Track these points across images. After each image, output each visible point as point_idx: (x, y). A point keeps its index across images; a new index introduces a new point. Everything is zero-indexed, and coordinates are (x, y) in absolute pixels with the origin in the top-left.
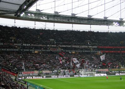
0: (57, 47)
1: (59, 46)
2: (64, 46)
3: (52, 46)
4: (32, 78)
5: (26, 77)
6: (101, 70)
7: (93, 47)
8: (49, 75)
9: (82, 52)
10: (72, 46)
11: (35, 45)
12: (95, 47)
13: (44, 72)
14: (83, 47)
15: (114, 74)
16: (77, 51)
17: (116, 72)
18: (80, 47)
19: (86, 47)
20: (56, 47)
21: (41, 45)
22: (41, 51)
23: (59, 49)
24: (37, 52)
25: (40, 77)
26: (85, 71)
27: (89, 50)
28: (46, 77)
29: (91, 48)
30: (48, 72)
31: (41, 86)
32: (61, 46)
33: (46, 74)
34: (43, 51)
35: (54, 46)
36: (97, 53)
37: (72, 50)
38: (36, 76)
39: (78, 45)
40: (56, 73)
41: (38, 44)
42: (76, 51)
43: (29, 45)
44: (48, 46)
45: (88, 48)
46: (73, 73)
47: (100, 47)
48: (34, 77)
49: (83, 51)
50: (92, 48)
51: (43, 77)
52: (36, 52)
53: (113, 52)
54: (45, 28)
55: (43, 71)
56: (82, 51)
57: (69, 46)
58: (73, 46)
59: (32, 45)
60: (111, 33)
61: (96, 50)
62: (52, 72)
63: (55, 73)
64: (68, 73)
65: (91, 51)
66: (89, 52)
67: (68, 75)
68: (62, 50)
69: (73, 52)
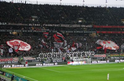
0: (42, 26)
1: (44, 25)
2: (50, 25)
3: (35, 25)
4: (11, 67)
5: (4, 66)
6: (97, 56)
7: (87, 26)
8: (32, 63)
9: (73, 33)
10: (60, 26)
11: (13, 24)
12: (90, 26)
13: (26, 58)
14: (75, 26)
15: (114, 61)
16: (66, 32)
17: (115, 58)
18: (71, 26)
19: (79, 26)
20: (40, 27)
21: (21, 24)
22: (21, 31)
23: (44, 29)
24: (16, 33)
25: (21, 66)
26: (77, 57)
27: (82, 30)
28: (29, 65)
29: (84, 28)
30: (30, 58)
31: (24, 77)
32: (46, 25)
33: (29, 62)
34: (23, 31)
35: (37, 25)
36: (92, 33)
38: (16, 64)
39: (68, 24)
40: (40, 60)
41: (17, 23)
43: (6, 23)
44: (30, 25)
45: (81, 27)
46: (62, 60)
47: (96, 26)
48: (13, 66)
49: (75, 32)
50: (86, 28)
51: (25, 66)
52: (14, 33)
53: (111, 32)
54: (26, 2)
55: (24, 58)
56: (73, 32)
57: (57, 25)
58: (62, 25)
59: (9, 24)
60: (109, 8)
61: (90, 31)
62: (36, 59)
64: (56, 60)
65: (85, 32)
66: (82, 33)
67: (56, 62)
68: (48, 30)
69: (62, 32)
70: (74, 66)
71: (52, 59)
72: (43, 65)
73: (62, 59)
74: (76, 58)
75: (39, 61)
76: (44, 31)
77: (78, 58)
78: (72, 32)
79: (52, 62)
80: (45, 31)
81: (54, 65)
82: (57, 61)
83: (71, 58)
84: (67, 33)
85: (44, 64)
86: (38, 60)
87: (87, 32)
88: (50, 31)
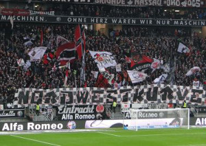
7: (184, 4)
9: (138, 26)
12: (194, 4)
16: (114, 21)
18: (131, 3)
19: (157, 2)
20: (24, 3)
23: (36, 10)
29: (176, 8)
36: (200, 28)
37: (94, 15)
40: (20, 113)
42: (109, 21)
45: (165, 7)
46: (95, 113)
49: (142, 22)
56: (138, 22)
62: (5, 107)
63: (16, 112)
64: (74, 115)
65: (176, 23)
66: (166, 26)
67: (74, 120)
68: (52, 13)
69: (99, 22)
70: (132, 132)
73: (94, 110)
75: (16, 116)
76: (39, 15)
78: (134, 22)
80: (42, 19)
81: (65, 127)
82: (77, 116)
83: (123, 104)
84: (115, 25)
85: (30, 125)
86: (12, 114)
87: (184, 22)
88: (58, 19)
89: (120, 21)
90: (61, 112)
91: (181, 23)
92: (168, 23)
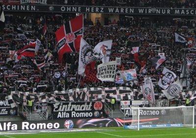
16: (111, 10)
37: (89, 3)
40: (12, 111)
42: (106, 10)
46: (93, 110)
49: (141, 11)
56: (136, 11)
63: (8, 110)
64: (70, 112)
65: (177, 12)
66: (166, 16)
67: (70, 118)
68: (44, 2)
69: (95, 12)
71: (53, 108)
72: (20, 128)
73: (92, 107)
74: (141, 106)
75: (9, 114)
76: (30, 5)
77: (148, 106)
78: (132, 11)
79: (53, 118)
80: (34, 8)
81: (62, 127)
82: (73, 114)
83: (123, 103)
84: (112, 14)
85: (25, 125)
86: (4, 112)
87: (185, 11)
88: (51, 8)
89: (117, 10)
90: (56, 109)
91: (183, 12)
92: (168, 12)
